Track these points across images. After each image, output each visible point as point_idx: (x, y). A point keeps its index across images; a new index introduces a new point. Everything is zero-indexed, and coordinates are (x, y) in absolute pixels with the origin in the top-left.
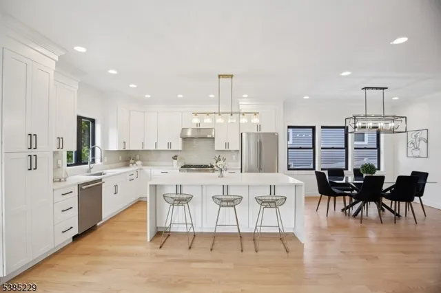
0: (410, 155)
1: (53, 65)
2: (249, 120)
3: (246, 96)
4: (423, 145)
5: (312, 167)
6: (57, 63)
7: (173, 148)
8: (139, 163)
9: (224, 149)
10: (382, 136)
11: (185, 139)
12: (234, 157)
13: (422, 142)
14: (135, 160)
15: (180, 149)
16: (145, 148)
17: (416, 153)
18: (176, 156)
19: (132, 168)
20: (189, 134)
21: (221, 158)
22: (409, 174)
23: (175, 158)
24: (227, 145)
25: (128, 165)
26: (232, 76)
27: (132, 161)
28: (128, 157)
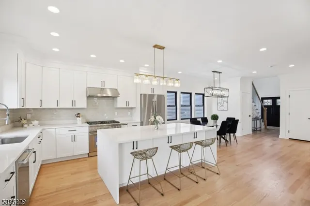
0: (219, 109)
3: (146, 65)
4: (225, 104)
5: (175, 118)
8: (36, 122)
10: (205, 98)
11: (89, 97)
12: (129, 113)
13: (225, 103)
15: (85, 107)
16: (44, 106)
17: (222, 108)
18: (78, 114)
22: (225, 120)
23: (78, 115)
24: (128, 103)
27: (24, 121)
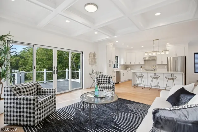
1: (112, 46)
2: (165, 53)
3: (169, 43)
6: (113, 45)
7: (141, 64)
8: (129, 69)
9: (161, 64)
11: (145, 61)
14: (128, 68)
15: (143, 64)
16: (131, 64)
19: (127, 70)
20: (147, 59)
21: (155, 65)
23: (141, 67)
24: (162, 62)
25: (126, 69)
26: (158, 40)
27: (127, 68)
28: (126, 67)
